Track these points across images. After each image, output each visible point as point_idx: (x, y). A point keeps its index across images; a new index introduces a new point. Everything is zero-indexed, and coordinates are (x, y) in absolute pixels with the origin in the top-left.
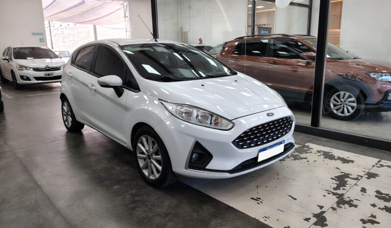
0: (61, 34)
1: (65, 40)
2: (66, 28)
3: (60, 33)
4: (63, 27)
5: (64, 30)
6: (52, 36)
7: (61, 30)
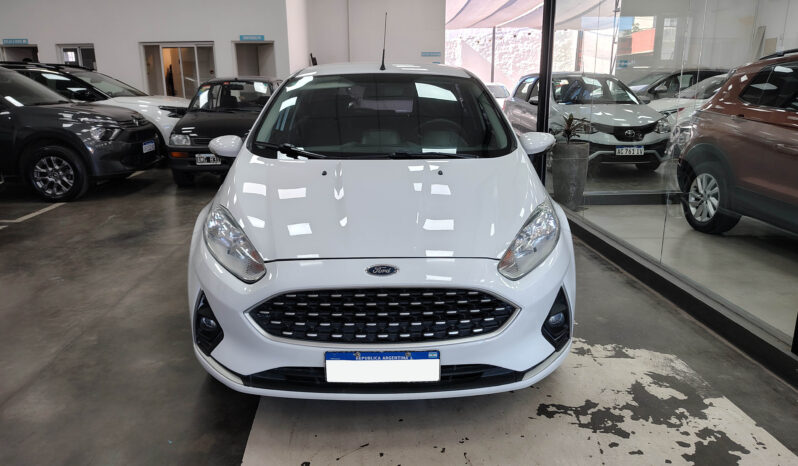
0: (513, 53)
1: (518, 65)
2: (524, 39)
3: (511, 51)
4: (518, 37)
5: (520, 45)
6: (496, 57)
7: (514, 45)
